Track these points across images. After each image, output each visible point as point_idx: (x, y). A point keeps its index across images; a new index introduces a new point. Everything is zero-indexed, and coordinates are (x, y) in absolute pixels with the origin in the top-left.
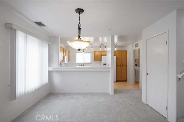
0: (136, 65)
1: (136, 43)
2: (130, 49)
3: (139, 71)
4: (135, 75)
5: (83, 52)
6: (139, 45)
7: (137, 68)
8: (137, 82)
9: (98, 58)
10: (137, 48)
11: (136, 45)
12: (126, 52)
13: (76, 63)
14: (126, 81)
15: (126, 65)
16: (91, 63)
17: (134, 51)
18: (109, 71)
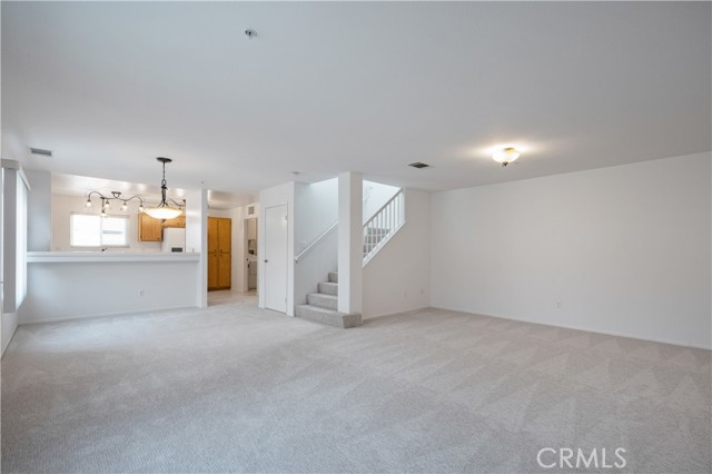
0: (252, 252)
1: (251, 205)
2: (238, 216)
3: (256, 263)
4: (249, 273)
5: (103, 215)
6: (255, 211)
7: (252, 258)
8: (252, 288)
9: (152, 234)
10: (251, 216)
11: (251, 210)
12: (230, 221)
13: (72, 247)
14: (229, 288)
15: (230, 253)
16: (127, 247)
17: (247, 222)
18: (197, 262)
